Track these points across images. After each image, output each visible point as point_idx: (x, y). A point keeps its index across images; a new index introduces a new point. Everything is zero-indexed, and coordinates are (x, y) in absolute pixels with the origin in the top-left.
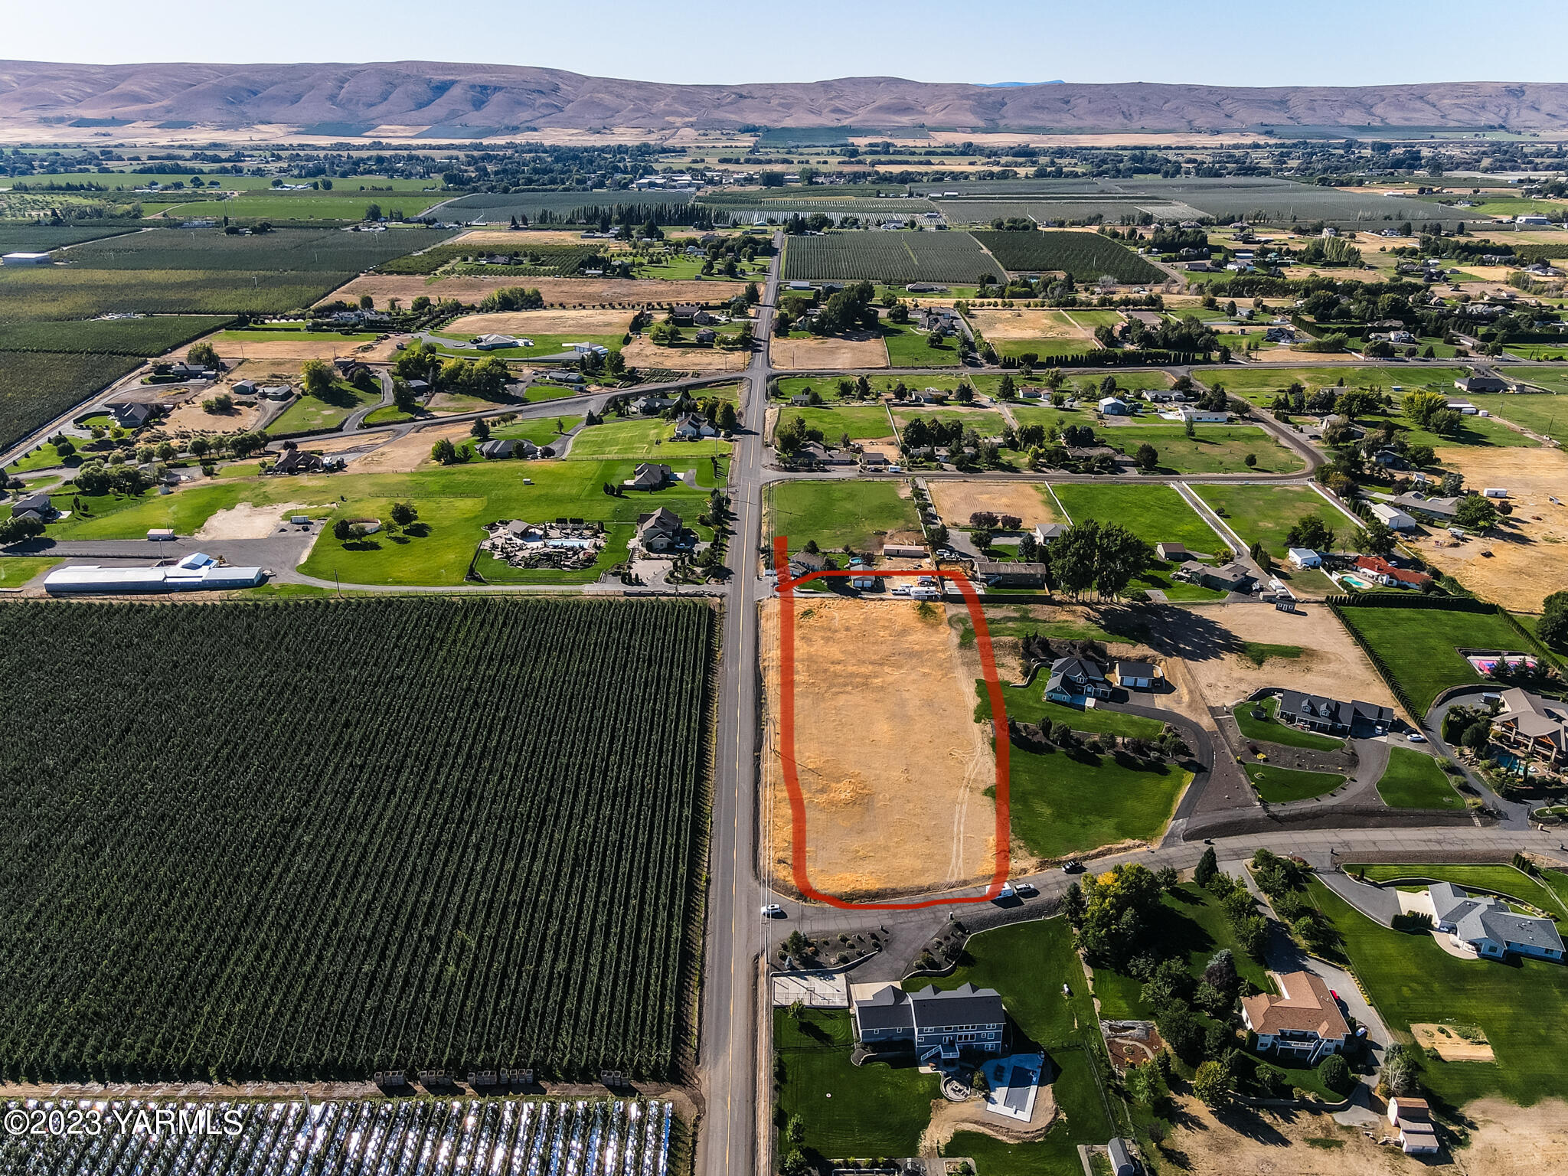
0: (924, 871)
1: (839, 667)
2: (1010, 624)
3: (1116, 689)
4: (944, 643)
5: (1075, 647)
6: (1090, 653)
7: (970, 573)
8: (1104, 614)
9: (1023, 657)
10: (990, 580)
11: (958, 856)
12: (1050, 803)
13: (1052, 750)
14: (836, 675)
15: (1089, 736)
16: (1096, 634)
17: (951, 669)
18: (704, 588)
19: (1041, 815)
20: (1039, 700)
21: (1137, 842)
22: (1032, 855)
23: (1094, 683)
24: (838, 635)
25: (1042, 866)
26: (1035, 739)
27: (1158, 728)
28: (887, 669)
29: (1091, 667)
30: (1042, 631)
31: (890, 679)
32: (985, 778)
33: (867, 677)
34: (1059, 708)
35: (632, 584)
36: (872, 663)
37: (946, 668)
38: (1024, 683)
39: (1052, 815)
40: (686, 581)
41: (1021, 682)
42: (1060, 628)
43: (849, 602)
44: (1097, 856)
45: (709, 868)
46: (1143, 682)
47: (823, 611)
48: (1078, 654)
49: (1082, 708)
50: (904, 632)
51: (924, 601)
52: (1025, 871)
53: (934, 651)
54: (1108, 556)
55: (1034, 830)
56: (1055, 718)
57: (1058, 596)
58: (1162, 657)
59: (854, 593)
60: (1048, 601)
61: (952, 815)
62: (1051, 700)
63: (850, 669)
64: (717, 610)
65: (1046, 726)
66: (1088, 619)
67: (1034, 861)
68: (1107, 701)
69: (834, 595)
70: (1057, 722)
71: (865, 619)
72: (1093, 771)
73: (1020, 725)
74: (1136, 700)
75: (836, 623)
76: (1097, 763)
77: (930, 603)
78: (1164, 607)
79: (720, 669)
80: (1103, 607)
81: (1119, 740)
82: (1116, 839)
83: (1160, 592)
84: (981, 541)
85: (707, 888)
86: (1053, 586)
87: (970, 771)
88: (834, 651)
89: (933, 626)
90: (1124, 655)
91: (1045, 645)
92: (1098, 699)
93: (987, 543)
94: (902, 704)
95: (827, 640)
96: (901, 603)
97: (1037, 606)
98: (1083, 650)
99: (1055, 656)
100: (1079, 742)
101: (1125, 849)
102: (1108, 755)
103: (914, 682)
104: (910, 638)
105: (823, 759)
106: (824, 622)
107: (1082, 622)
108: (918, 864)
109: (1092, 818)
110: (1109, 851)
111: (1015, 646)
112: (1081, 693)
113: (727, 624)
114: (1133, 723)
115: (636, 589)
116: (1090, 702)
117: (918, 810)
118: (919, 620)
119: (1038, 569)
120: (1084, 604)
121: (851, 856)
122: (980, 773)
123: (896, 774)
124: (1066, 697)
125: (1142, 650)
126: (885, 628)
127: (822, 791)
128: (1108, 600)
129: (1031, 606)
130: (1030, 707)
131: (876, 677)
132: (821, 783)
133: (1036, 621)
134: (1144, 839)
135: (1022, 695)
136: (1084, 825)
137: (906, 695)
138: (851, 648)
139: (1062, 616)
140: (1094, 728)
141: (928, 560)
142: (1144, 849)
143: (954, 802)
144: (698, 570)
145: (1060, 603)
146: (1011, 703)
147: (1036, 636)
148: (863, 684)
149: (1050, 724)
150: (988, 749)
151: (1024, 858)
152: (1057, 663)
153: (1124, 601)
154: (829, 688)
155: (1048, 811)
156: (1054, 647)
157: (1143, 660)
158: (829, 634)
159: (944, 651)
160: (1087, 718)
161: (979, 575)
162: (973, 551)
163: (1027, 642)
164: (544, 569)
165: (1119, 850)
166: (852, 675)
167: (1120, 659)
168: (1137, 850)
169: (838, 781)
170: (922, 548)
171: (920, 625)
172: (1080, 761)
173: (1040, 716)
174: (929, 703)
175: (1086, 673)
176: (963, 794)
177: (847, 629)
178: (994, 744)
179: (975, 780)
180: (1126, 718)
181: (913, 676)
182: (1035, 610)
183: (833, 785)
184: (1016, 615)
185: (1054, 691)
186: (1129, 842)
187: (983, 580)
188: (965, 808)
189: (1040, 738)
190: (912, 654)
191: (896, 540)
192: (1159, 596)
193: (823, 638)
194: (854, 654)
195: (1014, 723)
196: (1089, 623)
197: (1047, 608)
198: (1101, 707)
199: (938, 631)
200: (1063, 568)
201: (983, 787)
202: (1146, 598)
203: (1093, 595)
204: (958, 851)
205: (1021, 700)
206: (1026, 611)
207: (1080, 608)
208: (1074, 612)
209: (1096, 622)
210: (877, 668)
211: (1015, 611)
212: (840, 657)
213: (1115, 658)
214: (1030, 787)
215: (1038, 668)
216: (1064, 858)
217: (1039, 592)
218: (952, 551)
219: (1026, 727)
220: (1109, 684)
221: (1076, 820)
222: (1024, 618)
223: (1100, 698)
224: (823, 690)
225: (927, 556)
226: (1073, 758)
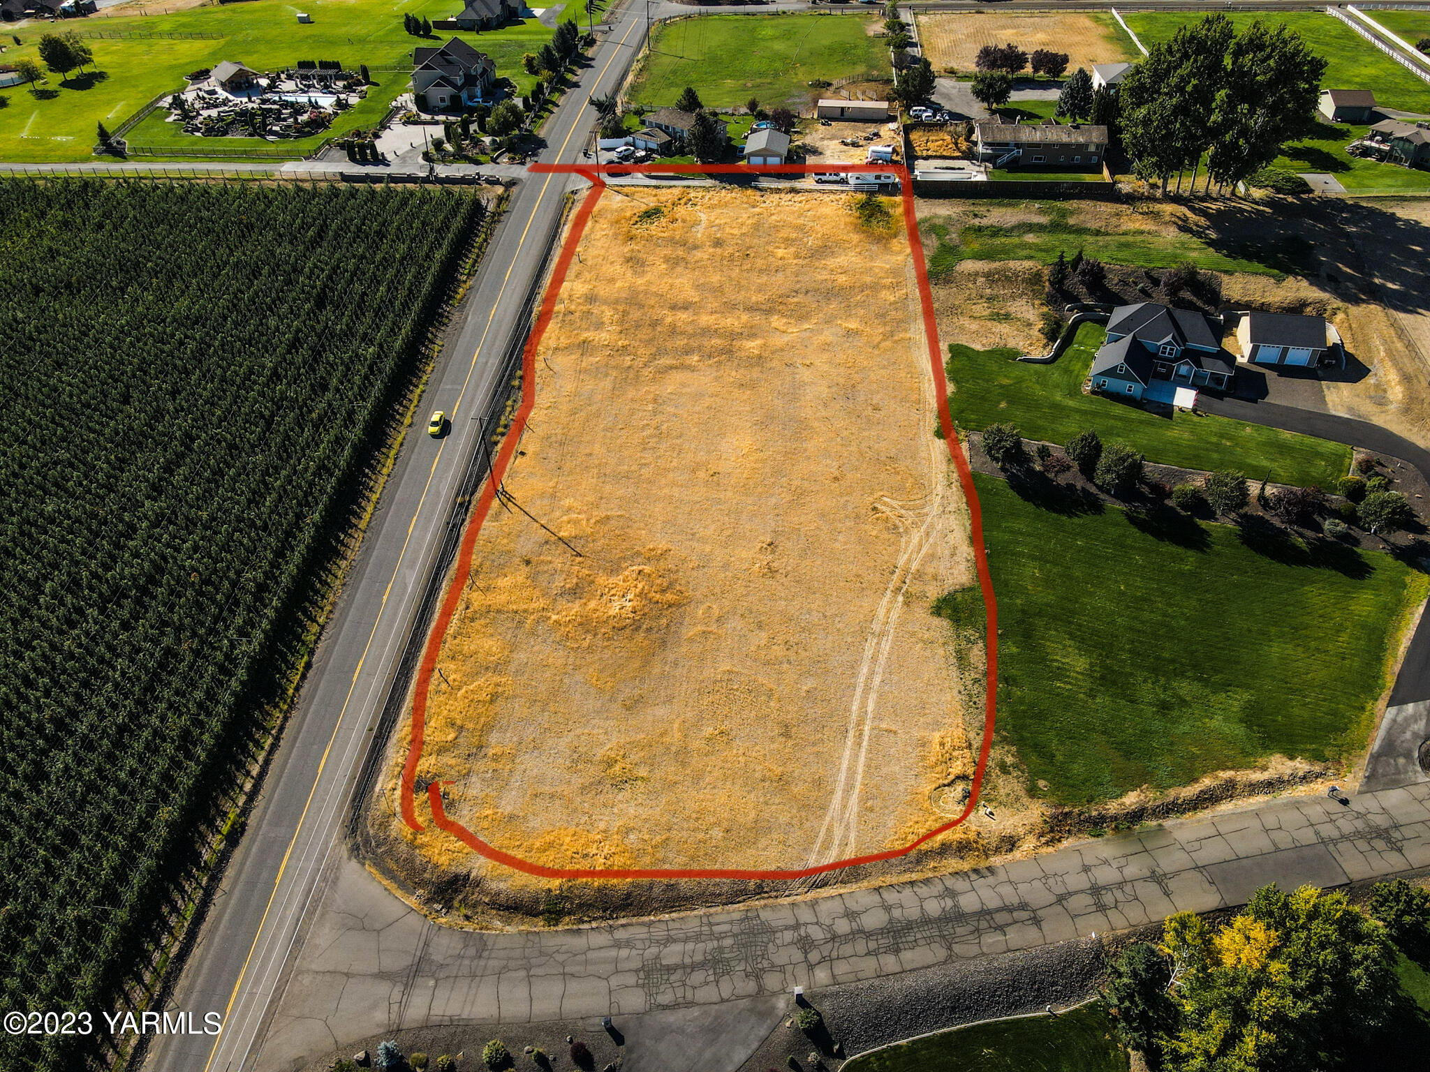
0: (759, 829)
1: (683, 316)
2: (1030, 238)
3: (1241, 370)
4: (895, 272)
5: (1156, 282)
6: (1186, 295)
7: (964, 146)
8: (1216, 220)
9: (1050, 300)
10: (998, 155)
11: (849, 788)
12: (1087, 641)
13: (1095, 507)
14: (673, 331)
15: (1182, 478)
16: (1201, 256)
17: (902, 324)
18: (487, 170)
19: (1060, 674)
20: (1074, 391)
21: (1301, 765)
22: (1033, 792)
23: (1195, 357)
24: (698, 254)
25: (1054, 829)
26: (1062, 480)
27: (1338, 462)
28: (776, 321)
29: (1192, 323)
30: (1096, 251)
31: (779, 341)
32: (942, 568)
33: (733, 336)
34: (1118, 409)
35: (364, 162)
36: (750, 309)
37: (893, 323)
38: (1047, 354)
39: (1089, 674)
40: (460, 156)
41: (1040, 352)
42: (1127, 245)
43: (733, 195)
44: (1197, 804)
45: (252, 797)
46: (1300, 355)
47: (681, 211)
48: (1161, 296)
49: (1167, 411)
50: (825, 249)
51: (871, 193)
52: (1010, 843)
53: (875, 287)
54: (1245, 90)
55: (1041, 716)
56: (1109, 432)
57: (1127, 184)
58: (1337, 303)
59: (745, 180)
60: (1108, 194)
61: (853, 667)
62: (1099, 391)
63: (705, 320)
64: (491, 207)
65: (1089, 454)
66: (1184, 227)
67: (1036, 812)
68: (1220, 395)
69: (709, 182)
70: (1117, 445)
71: (756, 227)
72: (1190, 560)
73: (1031, 446)
74: (1284, 393)
75: (699, 233)
76: (1196, 540)
77: (882, 199)
78: (1339, 205)
79: (456, 317)
80: (1219, 205)
81: (1254, 488)
82: (1245, 758)
83: (1330, 178)
84: (990, 91)
85: (224, 857)
86: (1120, 167)
87: (910, 554)
88: (683, 285)
89: (879, 239)
90: (1258, 298)
91: (1095, 277)
92: (1202, 390)
93: (1001, 96)
94: (793, 394)
95: (673, 262)
96: (826, 198)
97: (1086, 205)
98: (1173, 289)
99: (1114, 300)
100: (1160, 491)
101: (1269, 786)
102: (1222, 525)
103: (825, 347)
104: (832, 262)
105: (598, 514)
106: (678, 231)
107: (1171, 235)
108: (748, 807)
109: (1185, 688)
110: (1229, 791)
111: (1035, 278)
112: (1166, 377)
113: (503, 232)
114: (1283, 449)
115: (370, 170)
116: (1184, 398)
117: (778, 651)
118: (857, 228)
119: (1094, 135)
120: (1177, 199)
121: (594, 771)
122: (932, 557)
123: (747, 555)
124: (1135, 388)
125: (1297, 289)
126: (788, 242)
127: (575, 592)
128: (1227, 191)
129: (1073, 204)
130: (1055, 406)
131: (752, 336)
132: (580, 570)
133: (1080, 231)
134: (1317, 757)
135: (1042, 380)
136: (1164, 707)
137: (805, 375)
138: (715, 279)
139: (1132, 222)
140: (1196, 460)
141: (892, 126)
142: (1320, 788)
143: (863, 632)
144: (487, 140)
145: (1130, 199)
146: (1014, 396)
147: (1079, 258)
148: (723, 351)
149: (1098, 449)
150: (956, 499)
151: (1012, 803)
152: (1120, 314)
153: (1257, 193)
154: (654, 357)
155: (1080, 664)
156: (1112, 282)
157: (1297, 308)
158: (680, 252)
159: (893, 287)
160: (1175, 433)
161: (980, 149)
162: (977, 110)
163: (1061, 270)
164: (237, 139)
165: (1253, 788)
166: (706, 332)
167: (1247, 306)
168: (1301, 791)
169: (614, 570)
170: (885, 105)
171: (855, 238)
172: (1159, 535)
173: (1074, 428)
174: (848, 392)
175: (1181, 336)
176: (888, 609)
177: (718, 243)
178: (972, 486)
179: (919, 575)
180: (1266, 433)
181: (828, 335)
182: (1078, 211)
183: (602, 580)
184: (1043, 220)
185: (1110, 373)
186: (1279, 765)
187: (985, 159)
188: (886, 647)
189: (1073, 478)
190: (830, 293)
191: (844, 93)
192: (1327, 185)
193: (667, 260)
194: (718, 290)
195: (1018, 444)
196: (1185, 237)
197: (1106, 208)
198: (1210, 410)
199: (887, 249)
200: (1146, 122)
201: (934, 592)
202: (1303, 187)
203: (1199, 181)
204: (852, 771)
205: (1039, 392)
206: (1063, 214)
207: (1168, 208)
208: (1156, 216)
209: (1198, 234)
210: (758, 318)
211: (1041, 212)
212: (692, 295)
213: (1239, 305)
214: (1044, 597)
215: (1077, 324)
216: (1113, 807)
217: (1088, 178)
218: (937, 109)
219: (1044, 453)
220: (1229, 359)
221: (1147, 691)
222: (1056, 227)
223: (1208, 390)
224: (639, 362)
225: (892, 119)
226: (1143, 526)
